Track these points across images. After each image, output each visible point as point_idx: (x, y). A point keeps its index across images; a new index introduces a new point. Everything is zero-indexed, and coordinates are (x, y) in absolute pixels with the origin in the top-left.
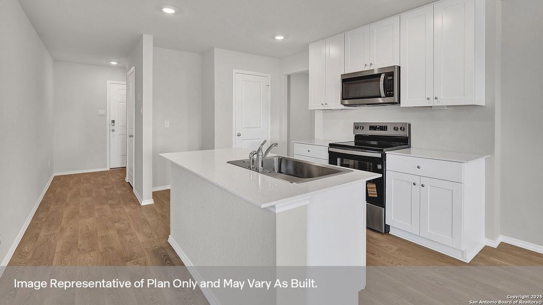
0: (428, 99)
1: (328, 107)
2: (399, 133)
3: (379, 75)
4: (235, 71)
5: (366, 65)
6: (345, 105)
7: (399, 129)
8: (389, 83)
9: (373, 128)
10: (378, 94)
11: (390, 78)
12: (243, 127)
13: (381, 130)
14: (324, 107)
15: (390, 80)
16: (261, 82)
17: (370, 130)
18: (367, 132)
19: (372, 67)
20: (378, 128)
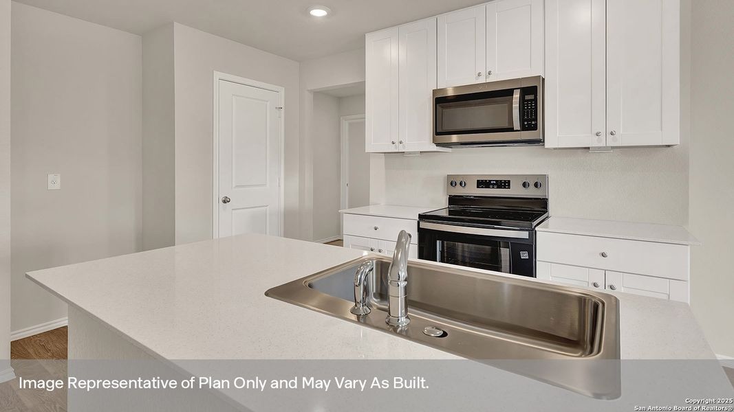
0: (597, 134)
1: (404, 147)
2: (531, 193)
3: (509, 93)
4: (217, 75)
5: (479, 75)
6: (438, 145)
7: (532, 186)
8: (528, 106)
9: (482, 184)
10: (506, 125)
11: (531, 97)
12: (234, 186)
13: (499, 187)
14: (396, 148)
15: (531, 100)
16: (267, 101)
17: (478, 187)
18: (472, 191)
19: (491, 79)
20: (493, 184)
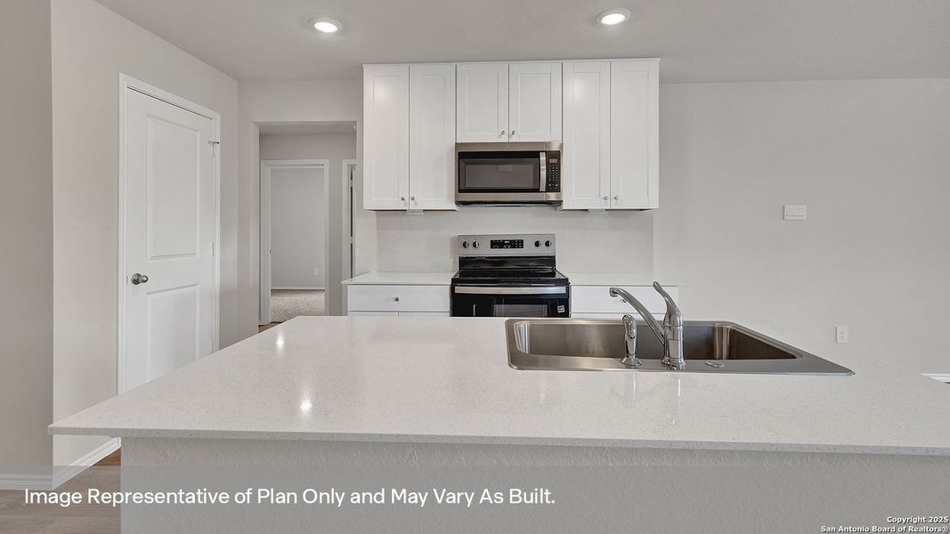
0: (606, 199)
1: (416, 205)
2: (542, 251)
3: (536, 155)
4: (125, 80)
5: (501, 133)
6: (459, 203)
7: (543, 245)
8: (552, 169)
9: (496, 244)
10: (531, 186)
11: (555, 161)
12: (149, 257)
13: (513, 247)
14: (405, 205)
15: (554, 164)
16: (197, 131)
17: (492, 247)
18: (486, 251)
19: (514, 139)
20: (507, 244)
